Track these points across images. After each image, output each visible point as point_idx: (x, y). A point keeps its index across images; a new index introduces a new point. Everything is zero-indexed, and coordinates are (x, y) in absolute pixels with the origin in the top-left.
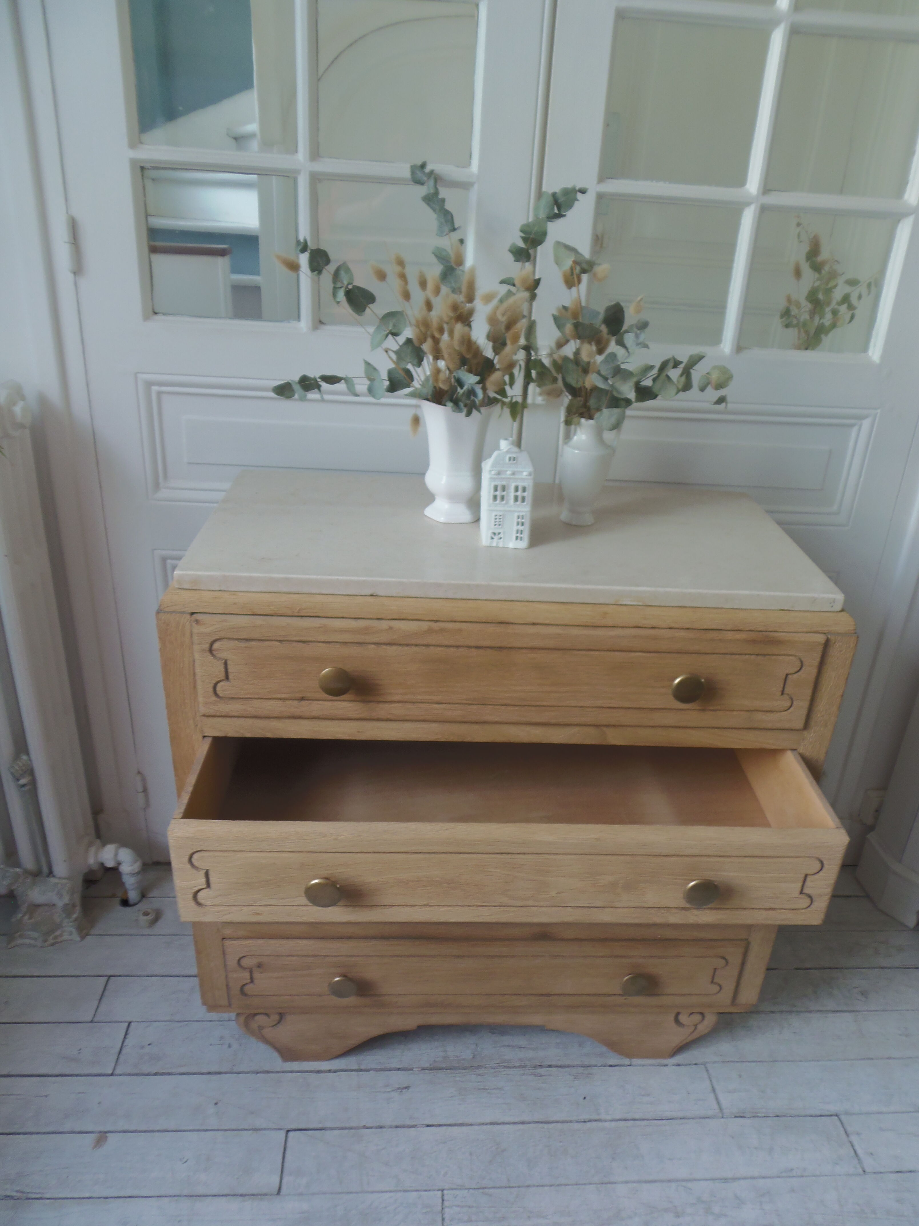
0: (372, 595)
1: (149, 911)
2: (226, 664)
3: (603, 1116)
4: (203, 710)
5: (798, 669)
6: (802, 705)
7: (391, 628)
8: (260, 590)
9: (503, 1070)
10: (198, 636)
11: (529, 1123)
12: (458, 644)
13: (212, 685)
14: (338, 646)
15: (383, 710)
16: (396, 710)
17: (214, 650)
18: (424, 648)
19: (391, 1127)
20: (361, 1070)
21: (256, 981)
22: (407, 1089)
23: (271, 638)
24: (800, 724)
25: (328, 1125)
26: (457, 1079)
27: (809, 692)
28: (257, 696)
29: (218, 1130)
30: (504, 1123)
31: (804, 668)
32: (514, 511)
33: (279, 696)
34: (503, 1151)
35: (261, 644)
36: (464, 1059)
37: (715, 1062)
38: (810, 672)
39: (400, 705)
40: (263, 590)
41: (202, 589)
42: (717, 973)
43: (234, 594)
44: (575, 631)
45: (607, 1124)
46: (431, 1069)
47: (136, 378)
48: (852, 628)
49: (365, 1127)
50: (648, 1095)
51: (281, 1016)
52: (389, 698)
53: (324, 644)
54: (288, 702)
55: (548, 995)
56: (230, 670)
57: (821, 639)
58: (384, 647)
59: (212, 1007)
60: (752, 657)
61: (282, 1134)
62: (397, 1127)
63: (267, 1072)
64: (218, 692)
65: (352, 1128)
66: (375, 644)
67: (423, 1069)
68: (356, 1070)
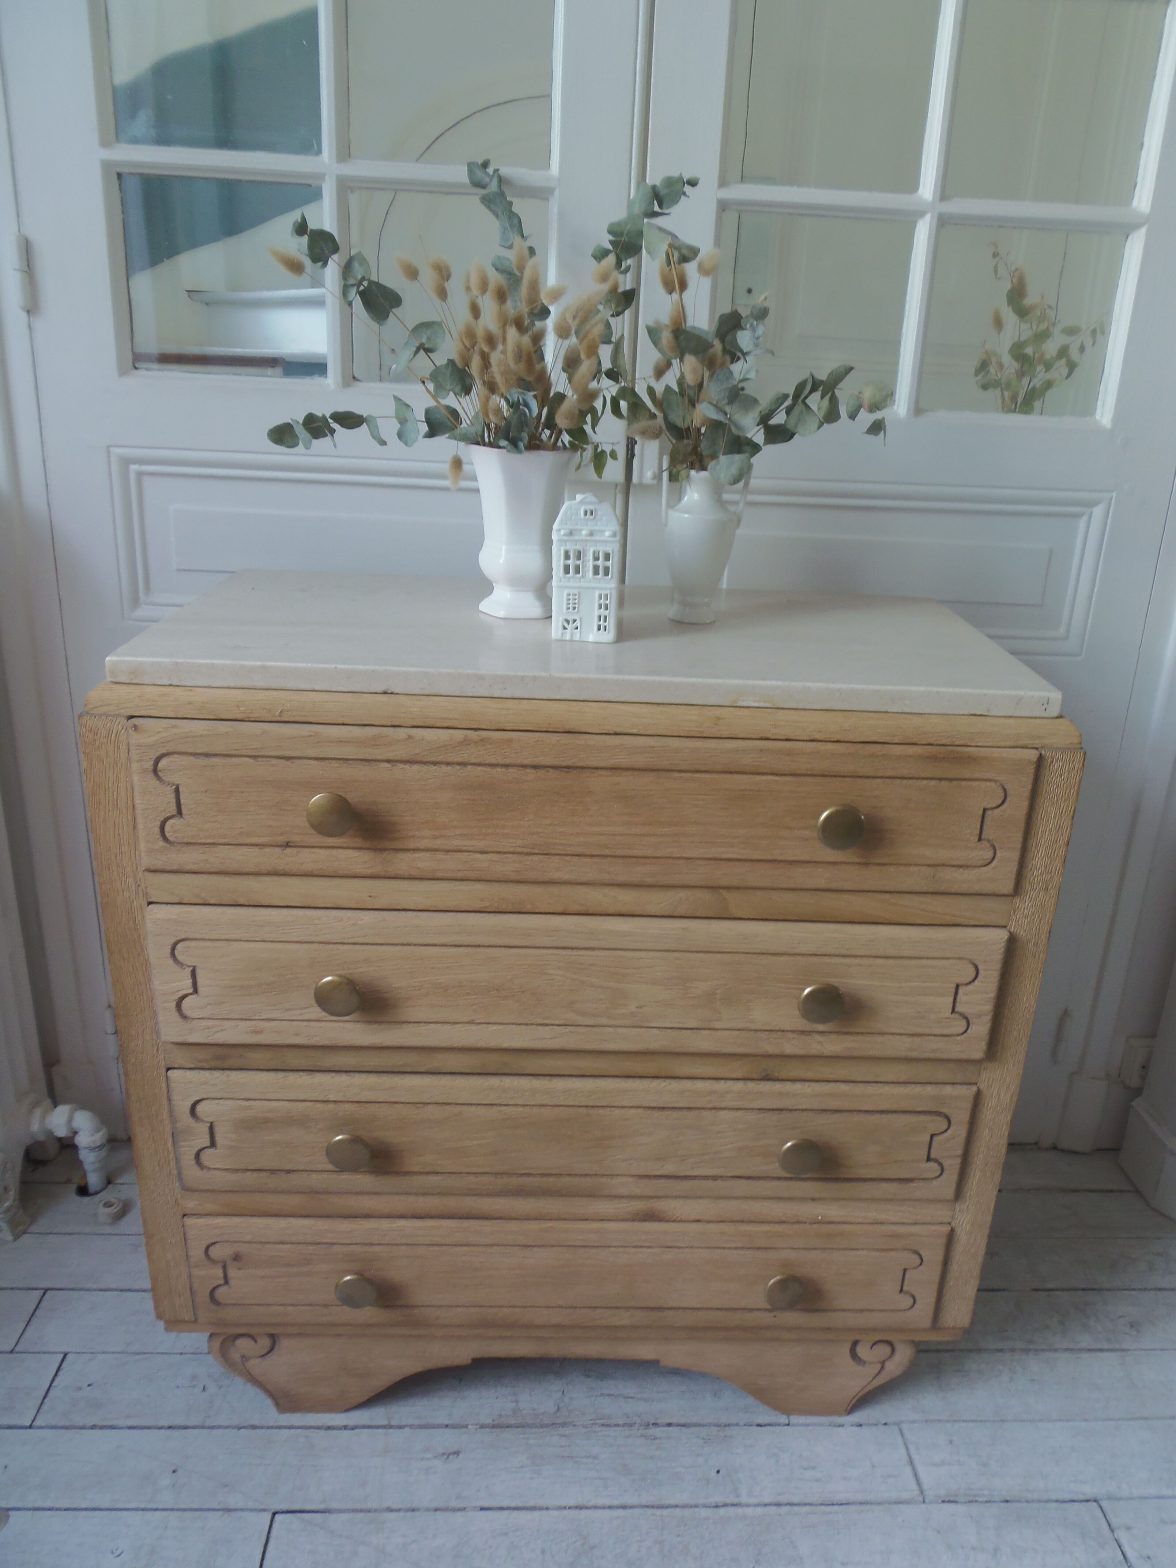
0: (385, 693)
1: (113, 1200)
2: (177, 791)
3: (744, 1499)
4: (146, 861)
5: (1000, 801)
6: (1009, 857)
7: (410, 737)
8: (226, 685)
9: (600, 1429)
10: (137, 749)
11: (632, 1507)
12: (508, 761)
13: (158, 823)
14: (335, 764)
15: (403, 863)
16: (424, 862)
17: (160, 771)
18: (458, 767)
19: (428, 1510)
20: (391, 1427)
21: (232, 1282)
22: (456, 1456)
23: (240, 753)
24: (1007, 886)
25: (335, 1505)
26: (531, 1441)
27: (1019, 836)
28: (222, 841)
29: (172, 1510)
30: (595, 1507)
31: (1008, 799)
32: (594, 588)
33: (254, 840)
34: (593, 1548)
35: (228, 760)
36: (543, 1414)
37: (913, 1422)
38: (1017, 806)
39: (427, 854)
40: (232, 684)
41: (146, 682)
42: (907, 1276)
43: (190, 690)
44: (675, 743)
45: (749, 1511)
46: (494, 1427)
47: (109, 452)
48: (1076, 740)
49: (390, 1510)
50: (814, 1468)
51: (273, 1337)
52: (412, 845)
53: (316, 762)
54: (267, 850)
55: (660, 1309)
56: (182, 801)
57: (1033, 755)
58: (401, 766)
59: (173, 1324)
60: (933, 783)
61: (268, 1516)
62: (436, 1510)
63: (254, 1427)
64: (167, 835)
65: (369, 1511)
66: (388, 761)
67: (482, 1426)
68: (384, 1427)
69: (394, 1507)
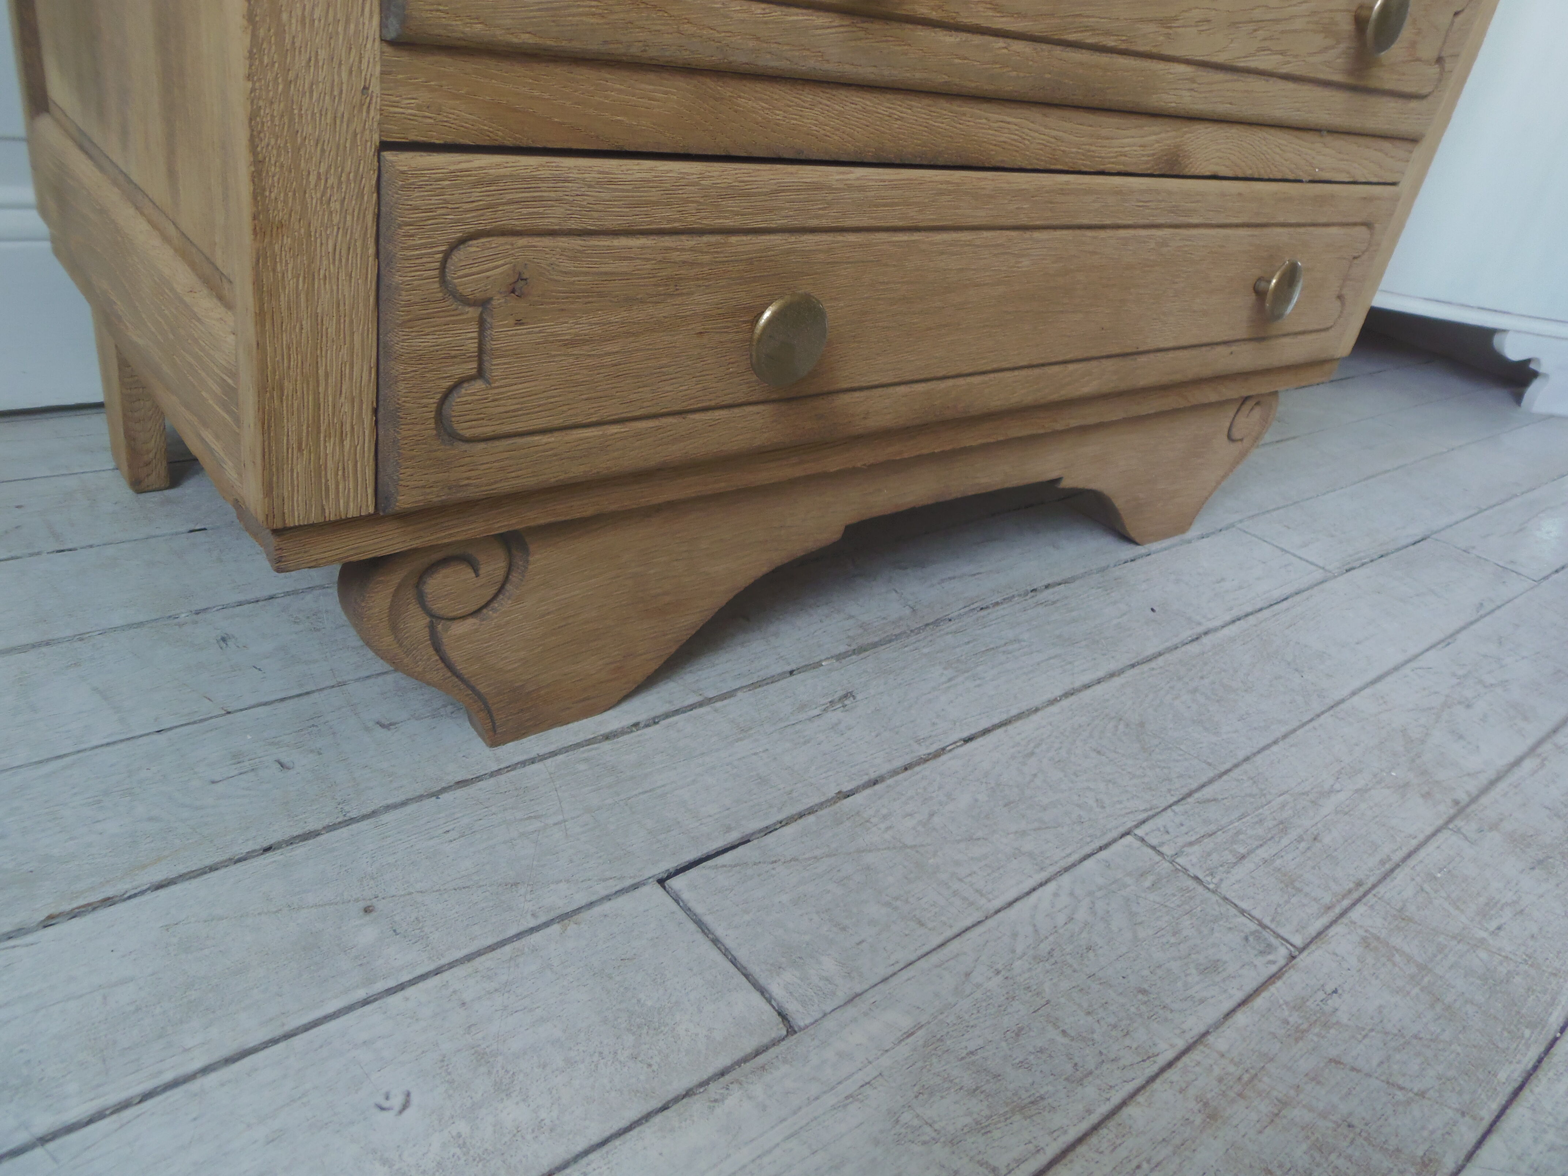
3: (1209, 624)
9: (984, 613)
20: (713, 700)
22: (851, 699)
26: (925, 650)
36: (901, 619)
42: (1351, 270)
45: (1225, 633)
46: (858, 652)
49: (844, 795)
50: (1223, 579)
61: (654, 892)
62: (908, 767)
68: (700, 704)
69: (847, 787)
